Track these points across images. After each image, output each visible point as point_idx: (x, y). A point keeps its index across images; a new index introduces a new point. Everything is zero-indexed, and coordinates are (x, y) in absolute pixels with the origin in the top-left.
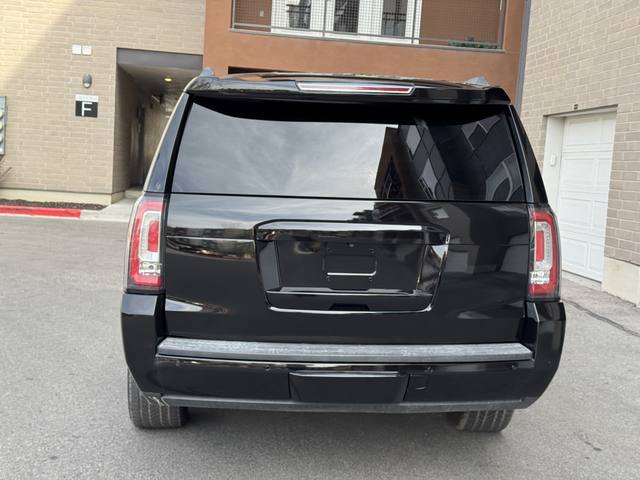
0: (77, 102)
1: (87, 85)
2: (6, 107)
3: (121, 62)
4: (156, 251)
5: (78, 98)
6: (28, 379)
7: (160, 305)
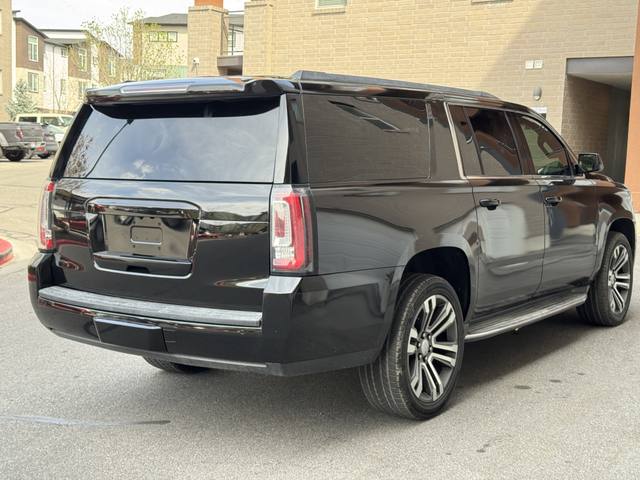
1: (537, 98)
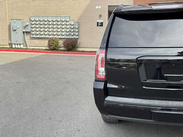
0: (97, 22)
1: (100, 17)
2: (79, 25)
3: (109, 10)
4: (103, 67)
5: (98, 21)
6: (76, 104)
7: (105, 85)
